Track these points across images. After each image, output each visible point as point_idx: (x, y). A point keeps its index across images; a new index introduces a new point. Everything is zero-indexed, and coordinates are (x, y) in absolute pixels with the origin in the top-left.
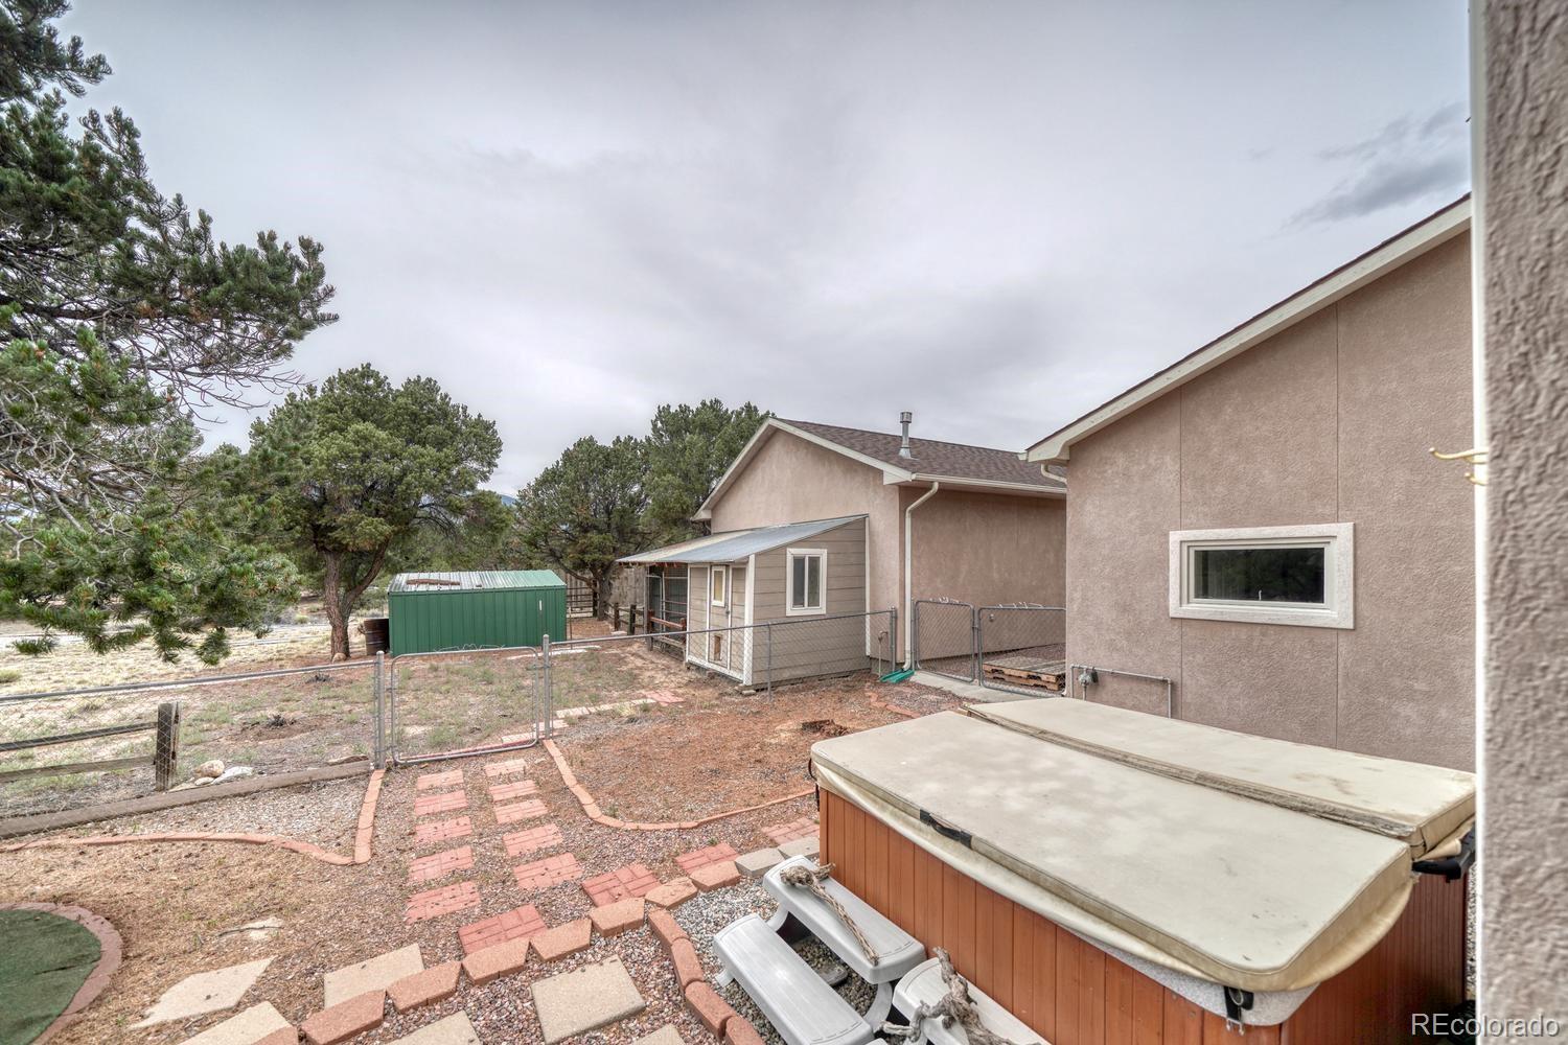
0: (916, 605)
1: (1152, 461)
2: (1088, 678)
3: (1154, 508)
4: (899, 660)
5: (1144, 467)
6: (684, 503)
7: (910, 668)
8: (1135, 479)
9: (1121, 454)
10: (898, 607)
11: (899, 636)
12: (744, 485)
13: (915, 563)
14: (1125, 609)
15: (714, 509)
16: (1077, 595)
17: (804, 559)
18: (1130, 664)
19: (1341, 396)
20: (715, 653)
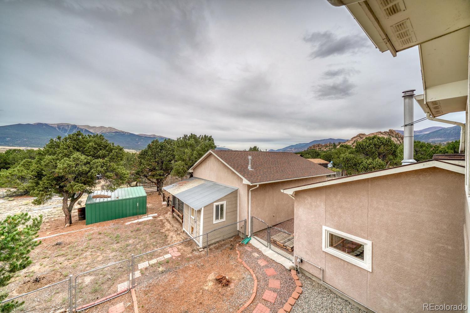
0: (252, 218)
1: (318, 203)
2: (300, 261)
3: (318, 217)
4: (247, 235)
5: (316, 204)
6: (185, 170)
7: (250, 237)
8: (313, 206)
9: (309, 198)
10: (247, 218)
11: (247, 228)
12: (203, 166)
13: (252, 205)
14: (310, 243)
15: (194, 169)
16: (297, 234)
17: (219, 205)
18: (311, 260)
19: (369, 204)
20: (192, 232)
